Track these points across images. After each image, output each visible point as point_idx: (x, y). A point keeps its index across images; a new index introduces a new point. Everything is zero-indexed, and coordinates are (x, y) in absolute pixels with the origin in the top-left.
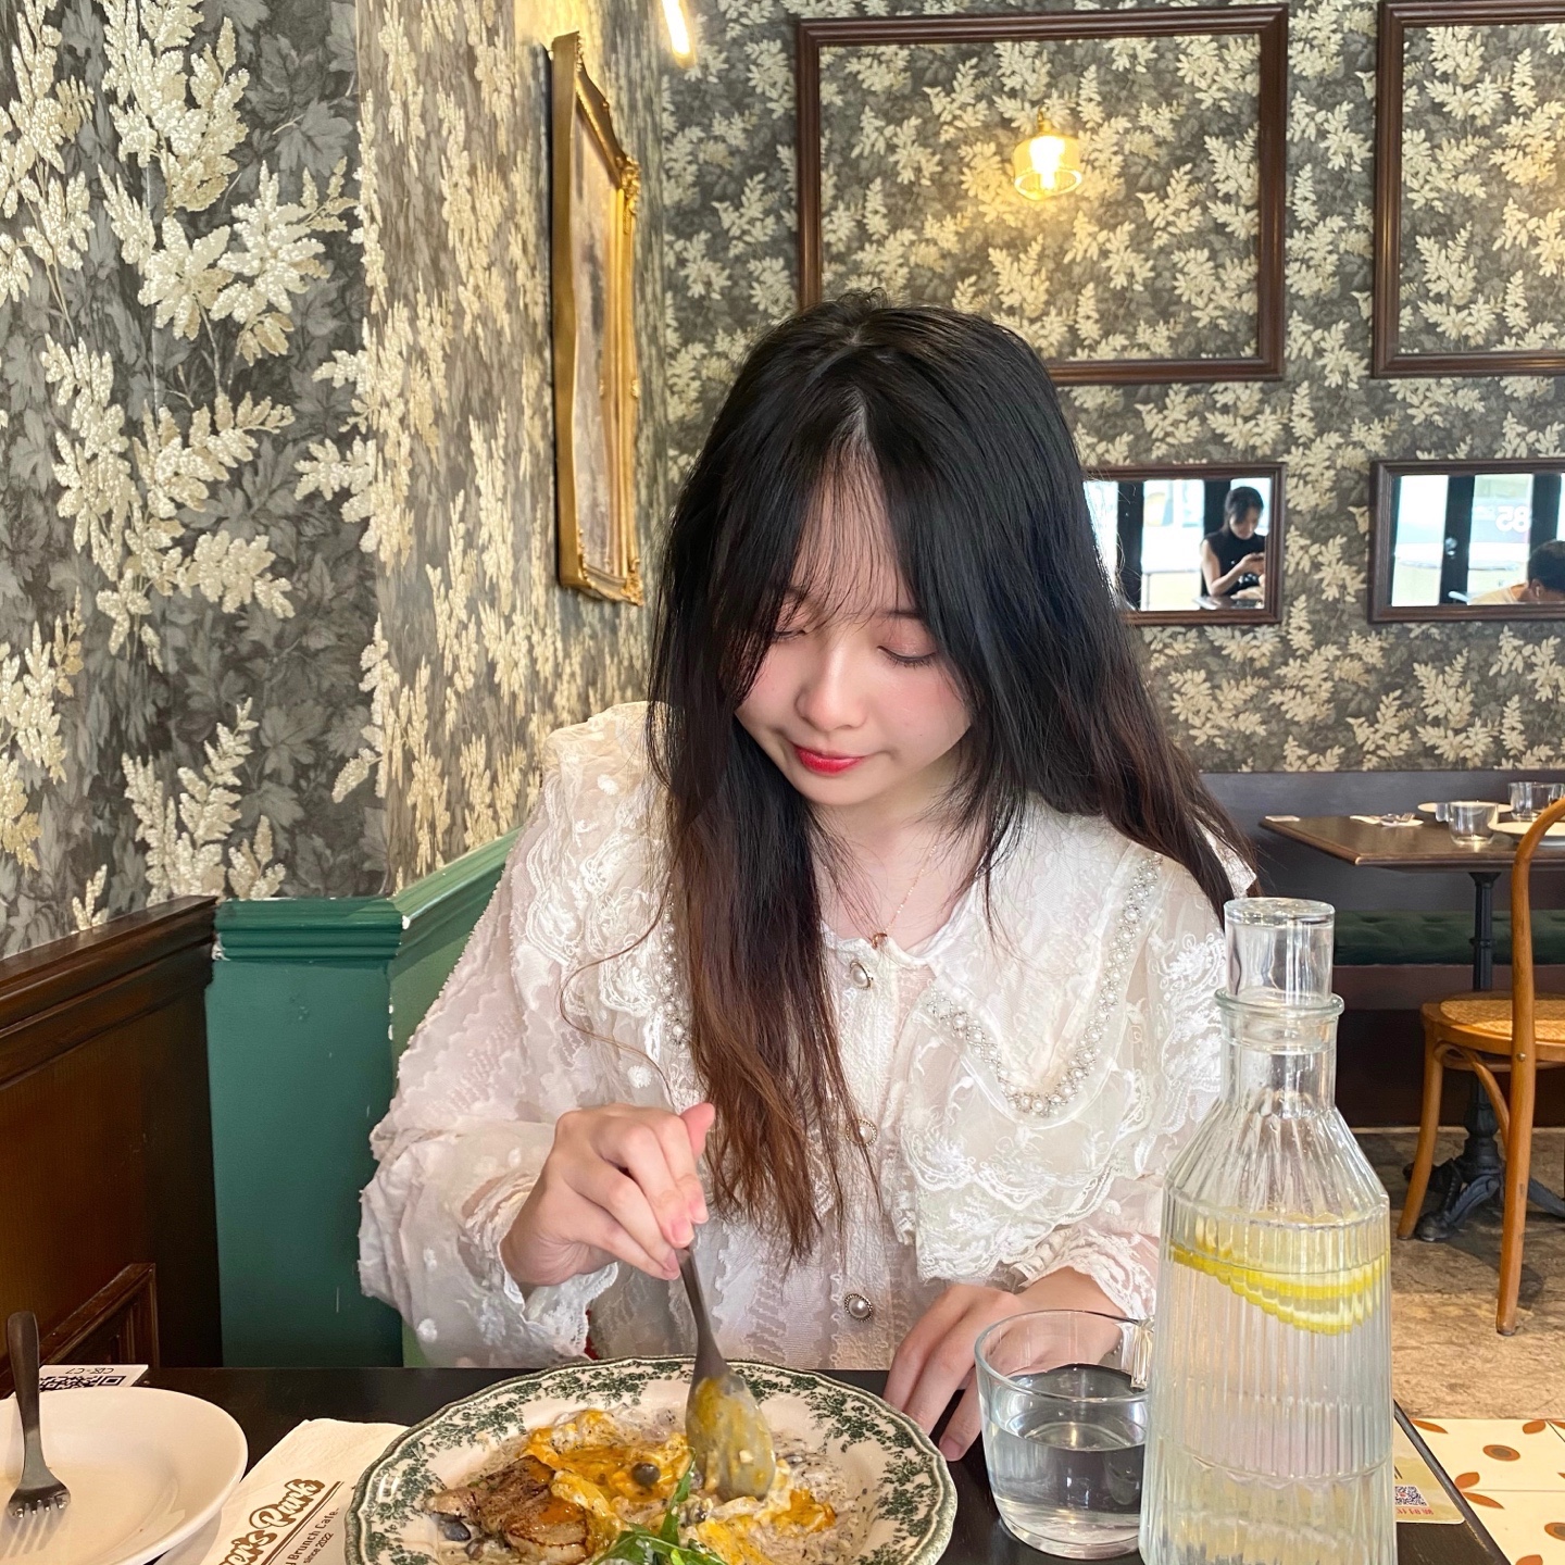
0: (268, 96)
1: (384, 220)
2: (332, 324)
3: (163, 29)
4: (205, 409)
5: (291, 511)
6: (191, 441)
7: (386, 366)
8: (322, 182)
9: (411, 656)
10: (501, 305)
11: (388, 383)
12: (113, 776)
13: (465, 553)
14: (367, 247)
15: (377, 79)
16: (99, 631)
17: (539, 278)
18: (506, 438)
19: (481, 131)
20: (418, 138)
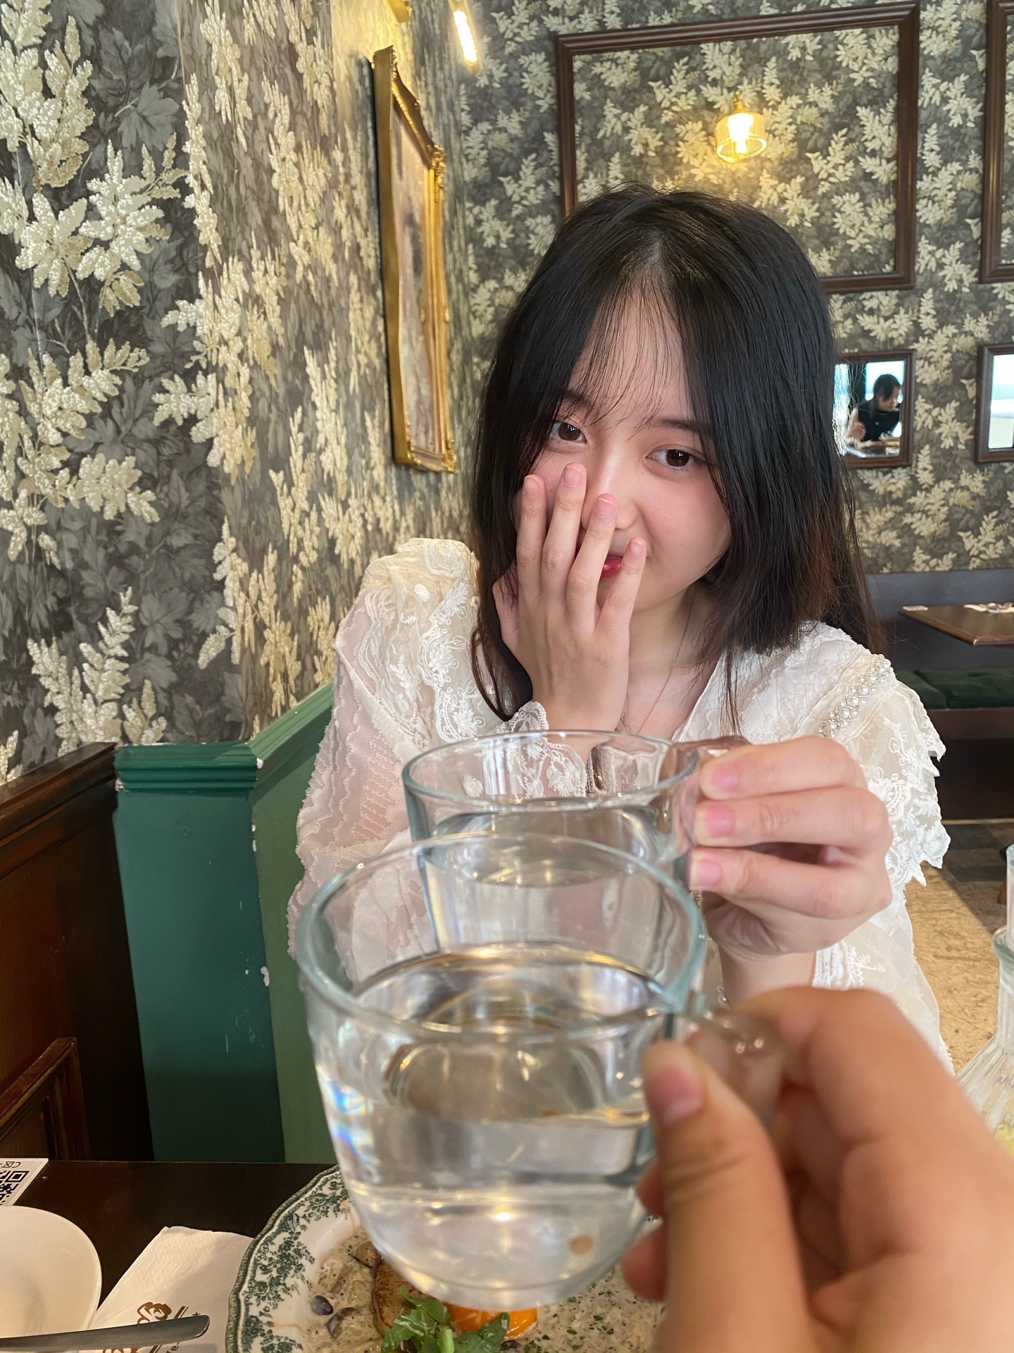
0: (109, 84)
1: (215, 188)
2: (174, 278)
3: (20, 30)
4: (79, 354)
5: (151, 435)
6: (70, 381)
7: (223, 311)
8: (157, 156)
9: (258, 546)
10: (329, 257)
11: (227, 326)
12: (18, 660)
13: (304, 456)
14: (198, 210)
15: (200, 63)
17: (370, 237)
18: (337, 362)
19: (304, 115)
20: (245, 119)
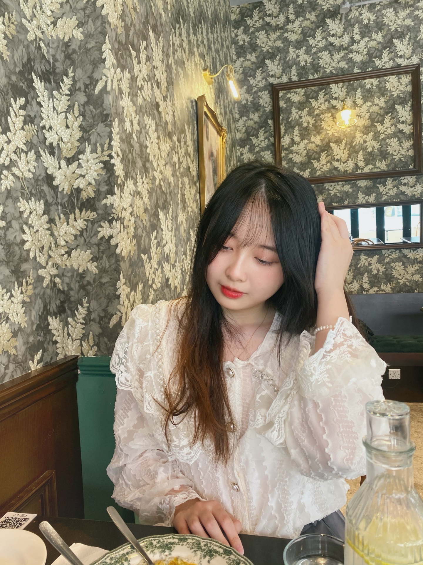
0: (87, 123)
1: (123, 155)
2: (106, 188)
3: (60, 107)
4: (73, 214)
5: (97, 242)
6: (70, 223)
7: (124, 198)
8: (102, 146)
9: (135, 282)
10: (170, 175)
11: (126, 203)
12: (44, 323)
13: (157, 248)
14: (116, 164)
15: (119, 115)
16: (39, 281)
17: (194, 164)
18: (172, 213)
19: (161, 126)
20: (137, 130)
